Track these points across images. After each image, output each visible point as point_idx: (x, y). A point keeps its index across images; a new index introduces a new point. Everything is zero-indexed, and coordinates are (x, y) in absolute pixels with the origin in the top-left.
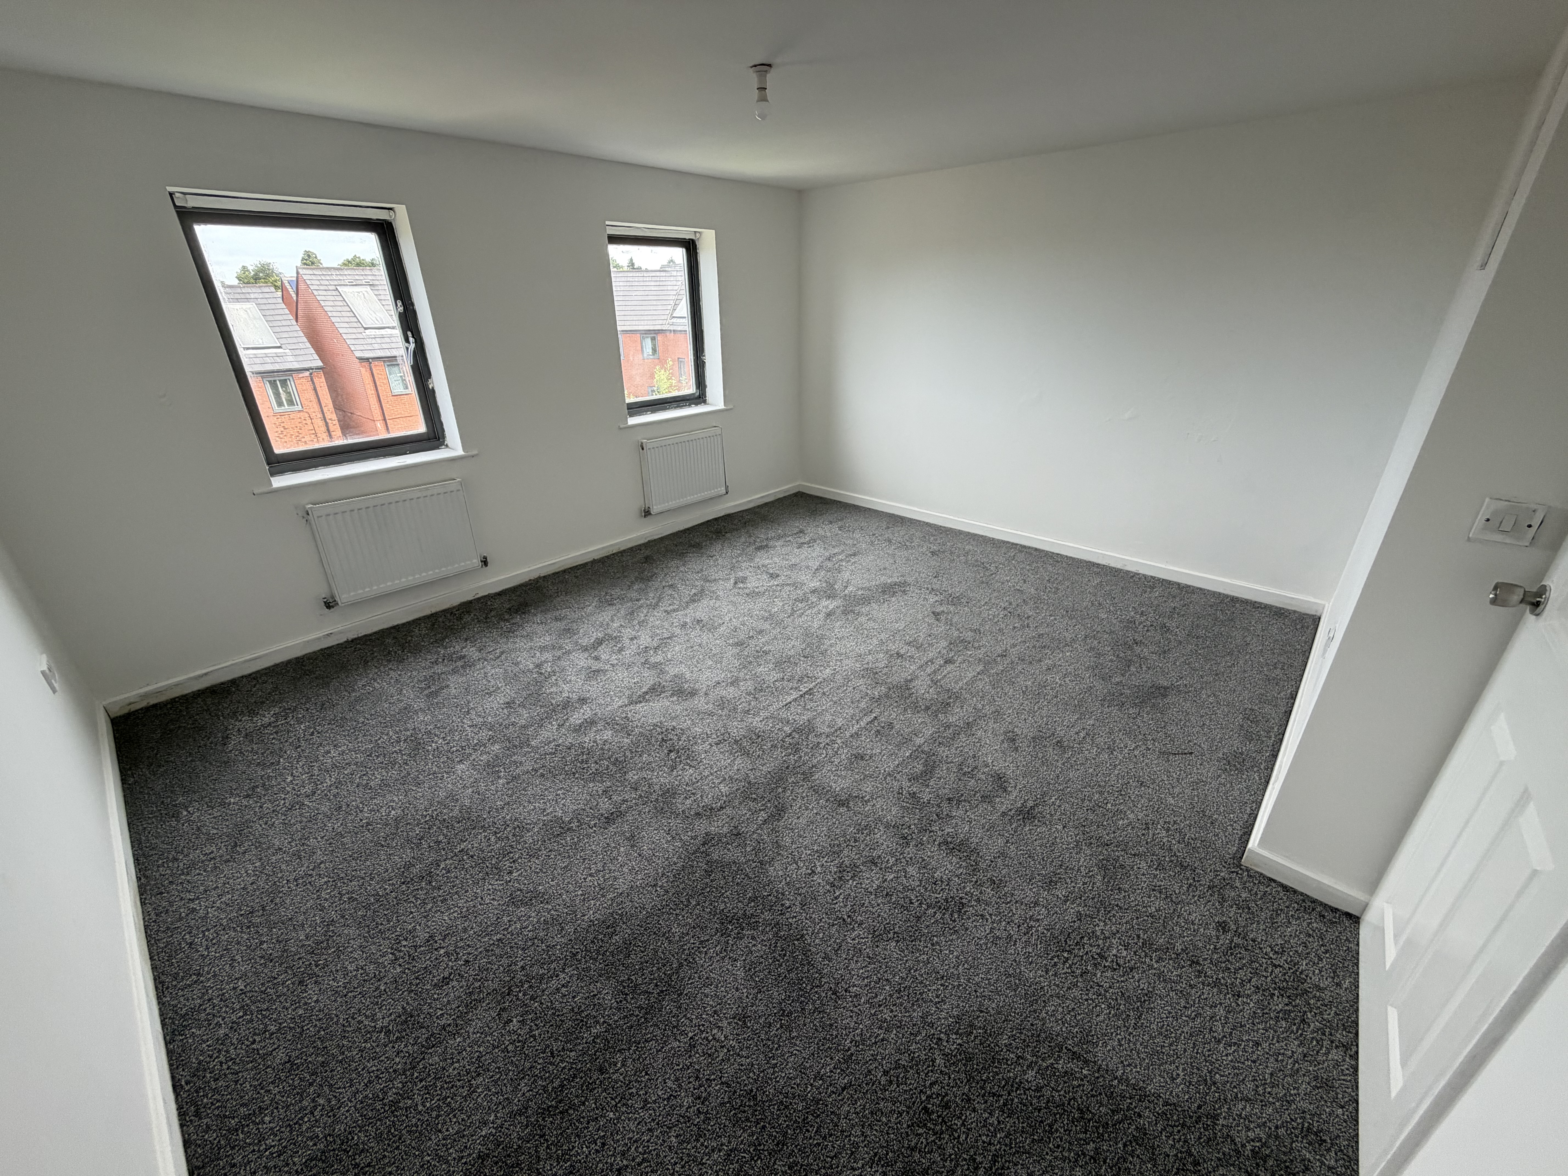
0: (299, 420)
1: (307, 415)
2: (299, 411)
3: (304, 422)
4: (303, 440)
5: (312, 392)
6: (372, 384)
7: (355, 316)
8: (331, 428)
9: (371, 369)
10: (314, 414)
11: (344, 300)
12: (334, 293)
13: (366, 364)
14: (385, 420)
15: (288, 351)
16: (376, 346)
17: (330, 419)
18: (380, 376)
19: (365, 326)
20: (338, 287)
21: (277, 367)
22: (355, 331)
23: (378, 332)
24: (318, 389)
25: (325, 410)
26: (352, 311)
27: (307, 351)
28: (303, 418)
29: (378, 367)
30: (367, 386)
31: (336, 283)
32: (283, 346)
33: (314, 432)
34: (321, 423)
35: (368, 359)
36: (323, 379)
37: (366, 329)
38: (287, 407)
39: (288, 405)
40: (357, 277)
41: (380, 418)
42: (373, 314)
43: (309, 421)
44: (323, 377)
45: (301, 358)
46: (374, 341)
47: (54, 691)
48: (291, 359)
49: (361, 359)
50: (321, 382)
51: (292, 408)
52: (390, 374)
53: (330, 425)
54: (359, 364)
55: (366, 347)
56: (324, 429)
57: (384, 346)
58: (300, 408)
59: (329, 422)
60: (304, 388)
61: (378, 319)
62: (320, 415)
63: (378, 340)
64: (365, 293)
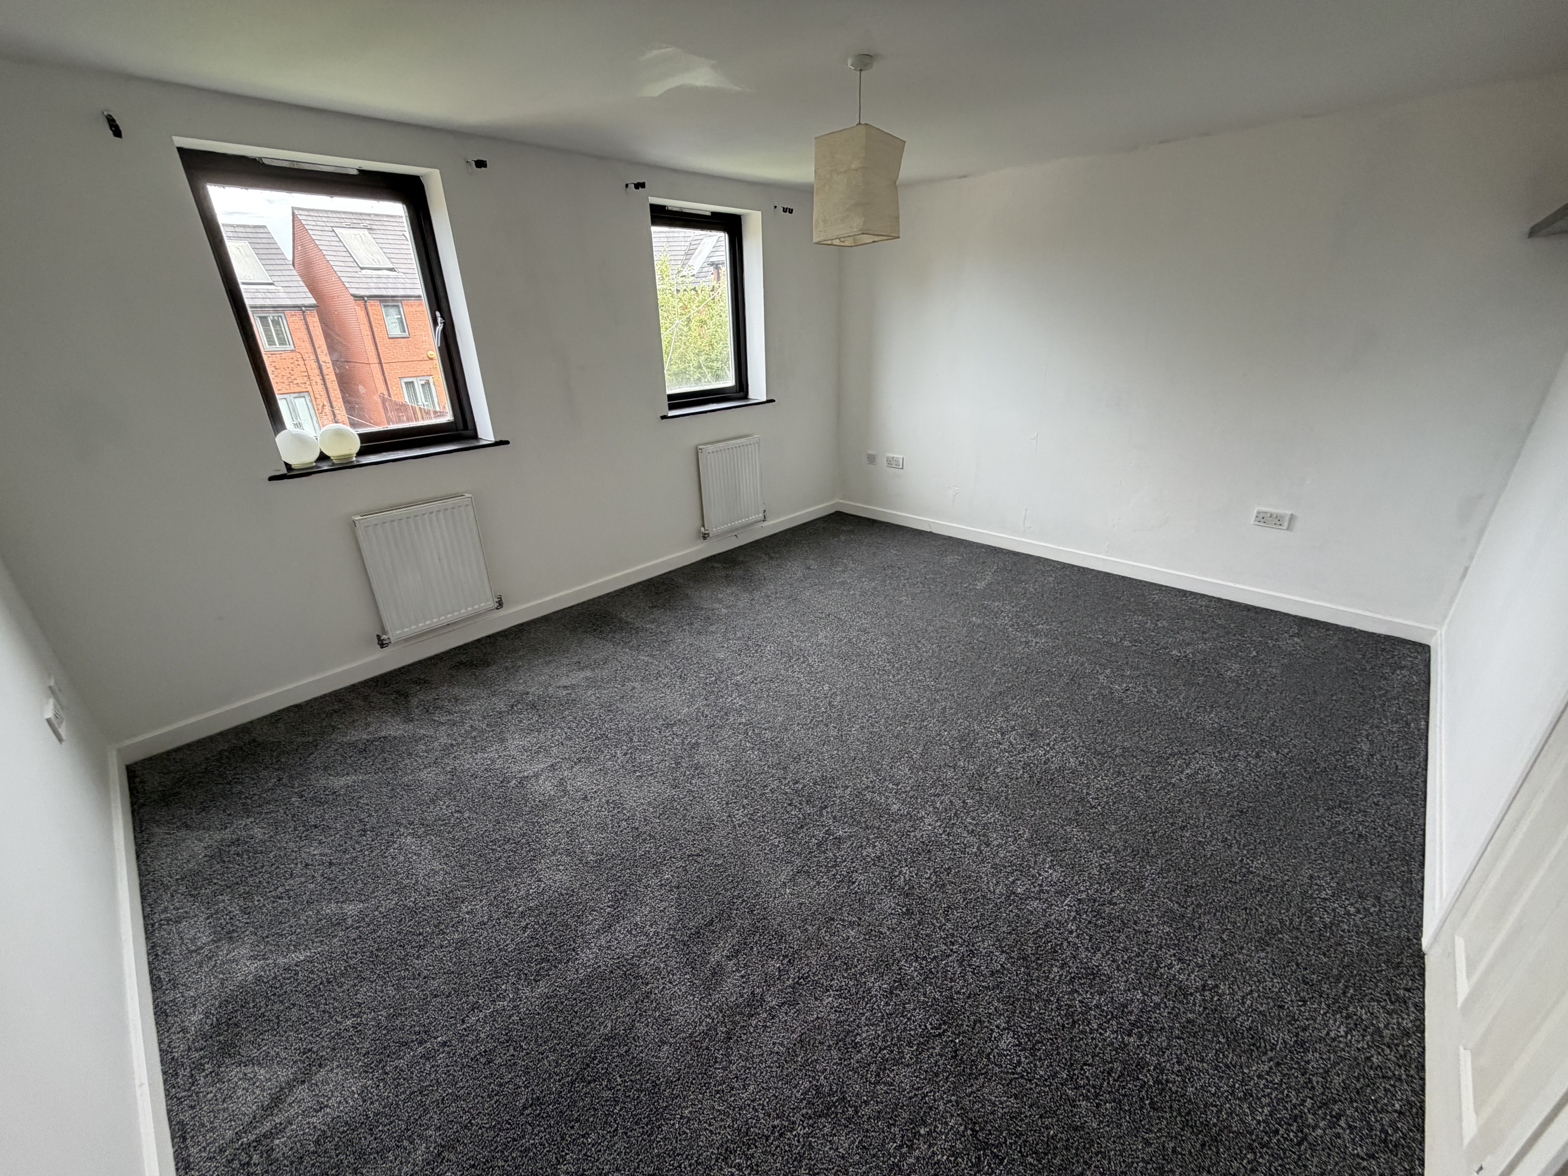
0: (292, 361)
1: (299, 356)
2: (292, 351)
3: (297, 363)
4: (295, 382)
5: (305, 332)
6: (367, 324)
7: (352, 256)
8: (325, 372)
9: (366, 308)
10: (307, 355)
11: (341, 241)
12: (330, 234)
13: (361, 303)
14: (381, 363)
15: (280, 288)
16: (372, 285)
17: (324, 362)
18: (376, 317)
19: (361, 266)
20: (334, 229)
21: (268, 302)
22: (350, 269)
23: (375, 272)
24: (311, 328)
25: (318, 351)
26: (348, 251)
27: (300, 289)
28: (295, 359)
29: (375, 307)
30: (362, 327)
31: (332, 225)
32: (275, 283)
33: (306, 374)
34: (315, 365)
35: (362, 297)
36: (316, 319)
37: (362, 268)
38: (278, 346)
39: (280, 344)
40: (355, 221)
41: (376, 361)
42: (370, 255)
43: (301, 363)
44: (316, 316)
45: (293, 295)
46: (369, 280)
47: (60, 740)
48: (282, 295)
49: (356, 297)
50: (314, 321)
51: (283, 348)
52: (387, 315)
53: (324, 368)
54: (353, 302)
55: (362, 285)
56: (317, 371)
57: (381, 285)
58: (293, 348)
59: (323, 364)
60: (297, 327)
61: (375, 260)
62: (313, 357)
63: (375, 280)
64: (363, 236)
